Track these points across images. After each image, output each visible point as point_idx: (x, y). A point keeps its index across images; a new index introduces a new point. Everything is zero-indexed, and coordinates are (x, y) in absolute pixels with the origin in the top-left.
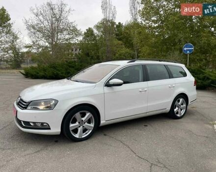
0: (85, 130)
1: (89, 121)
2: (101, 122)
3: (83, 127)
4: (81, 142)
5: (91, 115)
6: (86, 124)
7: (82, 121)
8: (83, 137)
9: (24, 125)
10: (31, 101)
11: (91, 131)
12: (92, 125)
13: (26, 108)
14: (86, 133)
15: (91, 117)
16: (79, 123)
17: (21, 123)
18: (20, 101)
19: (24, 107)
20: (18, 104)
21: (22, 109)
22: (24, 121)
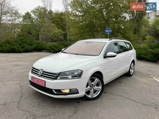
0: (95, 91)
1: (98, 85)
3: (94, 89)
4: (93, 101)
5: (99, 80)
6: (96, 87)
7: (92, 85)
8: (94, 96)
9: (55, 93)
10: (61, 73)
11: (100, 92)
12: (100, 87)
13: (56, 79)
14: (96, 94)
15: (99, 81)
16: (90, 86)
17: (53, 91)
18: (43, 73)
19: (54, 78)
20: (42, 76)
21: (52, 79)
22: (55, 90)
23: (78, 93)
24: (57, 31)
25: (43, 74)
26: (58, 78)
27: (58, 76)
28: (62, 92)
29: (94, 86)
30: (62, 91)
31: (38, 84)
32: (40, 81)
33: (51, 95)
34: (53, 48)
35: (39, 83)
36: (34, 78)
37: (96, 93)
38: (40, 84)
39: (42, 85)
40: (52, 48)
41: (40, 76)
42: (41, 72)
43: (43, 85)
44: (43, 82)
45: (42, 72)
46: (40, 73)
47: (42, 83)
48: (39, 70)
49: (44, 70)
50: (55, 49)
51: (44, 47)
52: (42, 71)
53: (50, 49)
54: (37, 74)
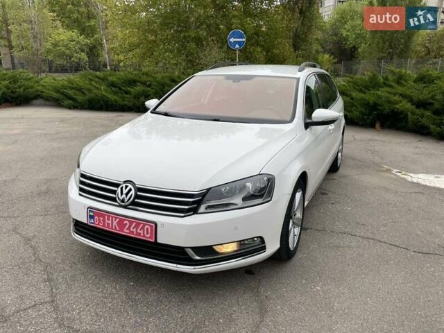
2: (305, 205)
9: (197, 258)
17: (186, 254)
18: (138, 193)
19: (188, 211)
20: (133, 203)
21: (182, 215)
23: (263, 248)
24: (62, 37)
25: (137, 197)
26: (202, 209)
27: (199, 203)
28: (217, 253)
30: (217, 249)
31: (126, 232)
32: (131, 223)
33: (179, 266)
34: (70, 92)
35: (129, 228)
36: (99, 215)
37: (295, 232)
38: (132, 232)
39: (144, 236)
40: (63, 94)
41: (125, 207)
42: (130, 190)
43: (148, 237)
44: (144, 225)
45: (133, 192)
46: (127, 194)
47: (143, 228)
48: (117, 185)
49: (141, 183)
50: (75, 97)
51: (37, 91)
52: (130, 186)
53: (59, 95)
54: (114, 199)
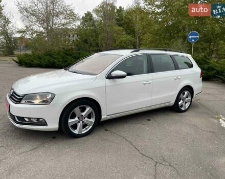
0: (85, 126)
1: (89, 116)
2: (103, 117)
3: (83, 122)
4: (81, 138)
5: (92, 110)
6: (86, 119)
7: (82, 116)
8: (83, 133)
10: (25, 95)
11: (91, 127)
12: (93, 120)
14: (86, 129)
15: (92, 112)
16: (78, 118)
17: (15, 118)
18: (13, 94)
19: (18, 101)
20: (11, 97)
21: (16, 103)
22: (17, 117)
23: (46, 125)
28: (26, 121)
29: (85, 118)
37: (86, 127)
